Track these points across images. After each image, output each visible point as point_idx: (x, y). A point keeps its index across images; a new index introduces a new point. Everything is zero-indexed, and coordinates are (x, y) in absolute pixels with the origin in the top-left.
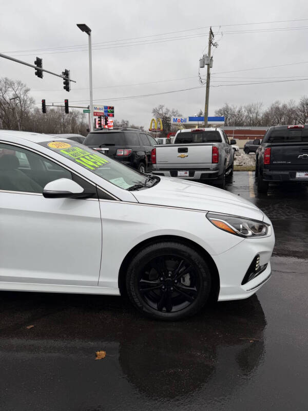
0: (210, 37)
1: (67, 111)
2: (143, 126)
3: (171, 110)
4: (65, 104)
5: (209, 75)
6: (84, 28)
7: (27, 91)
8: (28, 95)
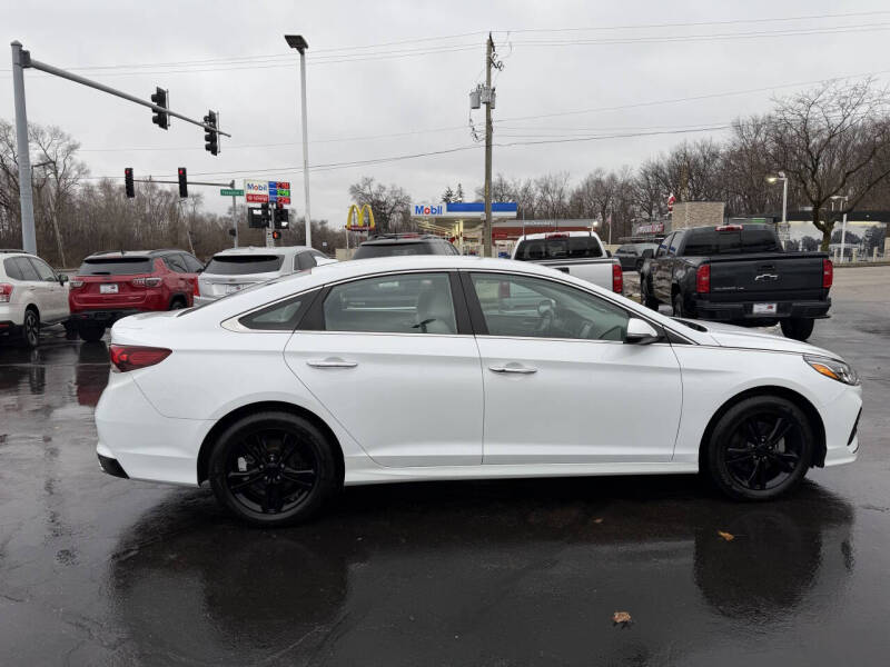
0: (489, 52)
1: (184, 192)
2: (325, 219)
3: (388, 187)
4: (180, 177)
5: (489, 122)
6: (297, 42)
7: (72, 148)
8: (74, 157)
